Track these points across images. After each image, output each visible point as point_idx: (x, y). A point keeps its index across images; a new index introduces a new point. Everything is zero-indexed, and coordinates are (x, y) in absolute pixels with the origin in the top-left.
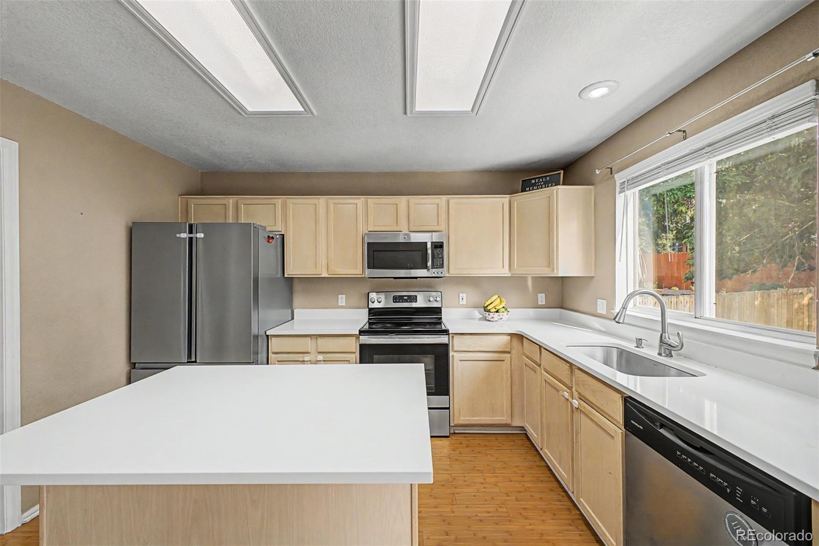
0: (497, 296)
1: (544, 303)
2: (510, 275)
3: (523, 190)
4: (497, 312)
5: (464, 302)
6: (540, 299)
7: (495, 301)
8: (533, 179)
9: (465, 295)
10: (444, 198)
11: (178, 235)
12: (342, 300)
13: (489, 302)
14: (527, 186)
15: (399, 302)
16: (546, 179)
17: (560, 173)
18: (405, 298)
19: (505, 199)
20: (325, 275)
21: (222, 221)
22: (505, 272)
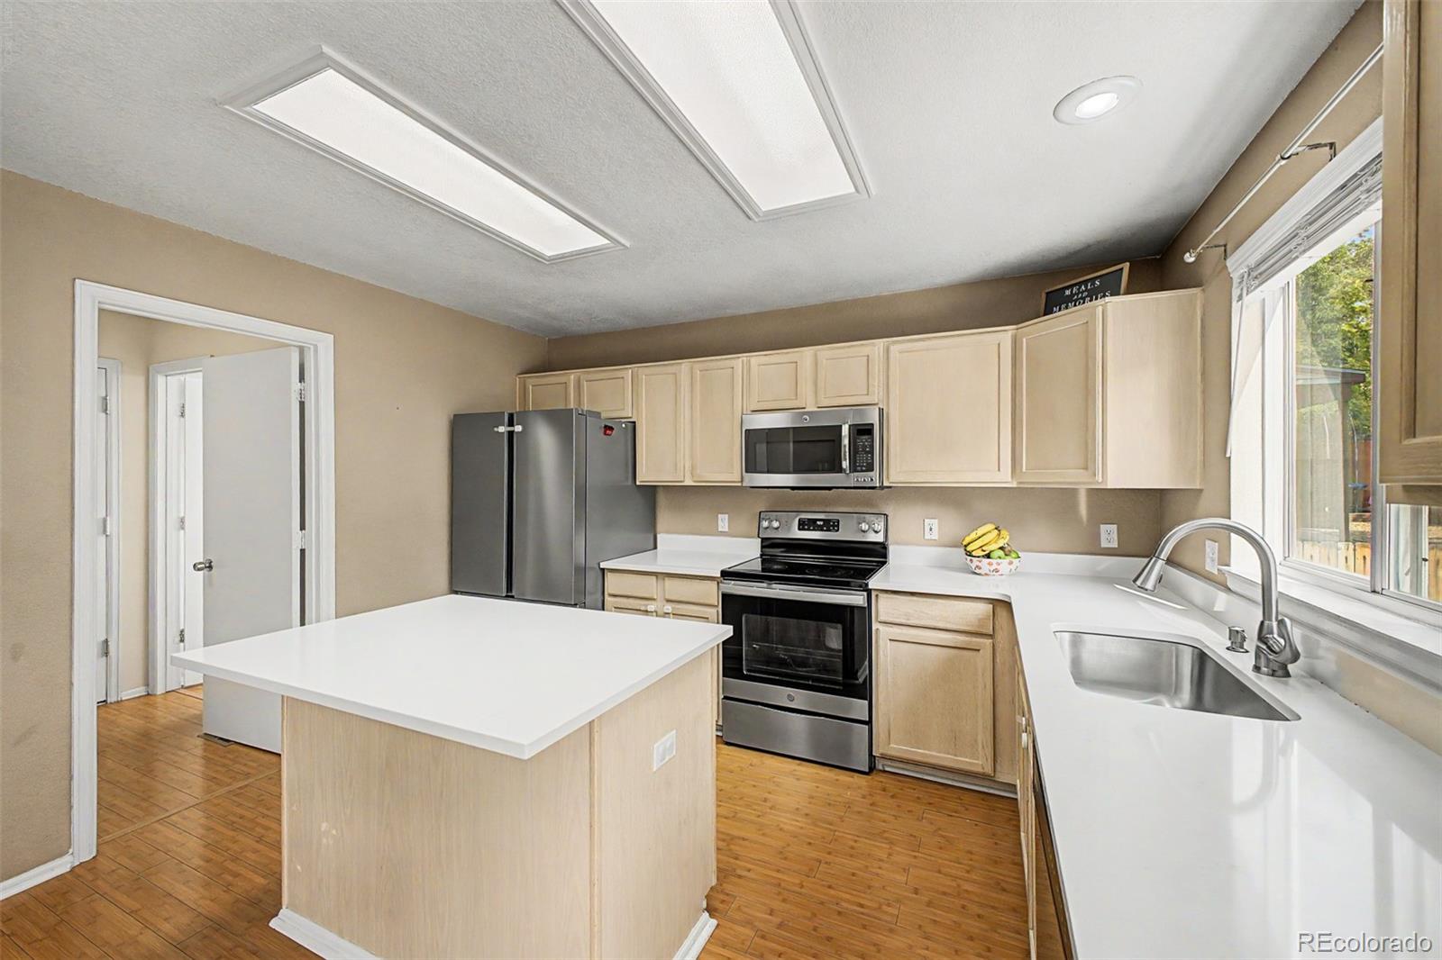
0: (990, 527)
1: (1115, 545)
2: (1015, 485)
3: (1048, 311)
4: (988, 556)
5: (935, 536)
6: (1103, 536)
7: (987, 536)
8: (1067, 288)
9: (935, 523)
10: (880, 343)
11: (496, 429)
12: (723, 522)
13: (973, 536)
14: (1054, 302)
15: (809, 529)
16: (1093, 284)
17: (1122, 269)
18: (818, 523)
19: (1003, 336)
20: (688, 482)
21: (561, 407)
22: (1004, 478)
